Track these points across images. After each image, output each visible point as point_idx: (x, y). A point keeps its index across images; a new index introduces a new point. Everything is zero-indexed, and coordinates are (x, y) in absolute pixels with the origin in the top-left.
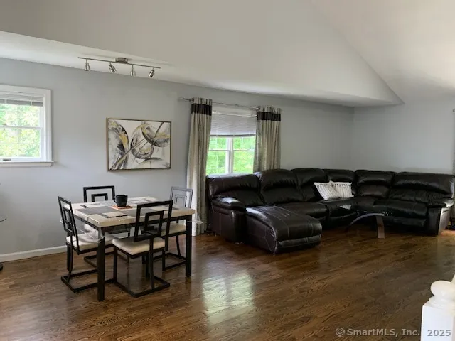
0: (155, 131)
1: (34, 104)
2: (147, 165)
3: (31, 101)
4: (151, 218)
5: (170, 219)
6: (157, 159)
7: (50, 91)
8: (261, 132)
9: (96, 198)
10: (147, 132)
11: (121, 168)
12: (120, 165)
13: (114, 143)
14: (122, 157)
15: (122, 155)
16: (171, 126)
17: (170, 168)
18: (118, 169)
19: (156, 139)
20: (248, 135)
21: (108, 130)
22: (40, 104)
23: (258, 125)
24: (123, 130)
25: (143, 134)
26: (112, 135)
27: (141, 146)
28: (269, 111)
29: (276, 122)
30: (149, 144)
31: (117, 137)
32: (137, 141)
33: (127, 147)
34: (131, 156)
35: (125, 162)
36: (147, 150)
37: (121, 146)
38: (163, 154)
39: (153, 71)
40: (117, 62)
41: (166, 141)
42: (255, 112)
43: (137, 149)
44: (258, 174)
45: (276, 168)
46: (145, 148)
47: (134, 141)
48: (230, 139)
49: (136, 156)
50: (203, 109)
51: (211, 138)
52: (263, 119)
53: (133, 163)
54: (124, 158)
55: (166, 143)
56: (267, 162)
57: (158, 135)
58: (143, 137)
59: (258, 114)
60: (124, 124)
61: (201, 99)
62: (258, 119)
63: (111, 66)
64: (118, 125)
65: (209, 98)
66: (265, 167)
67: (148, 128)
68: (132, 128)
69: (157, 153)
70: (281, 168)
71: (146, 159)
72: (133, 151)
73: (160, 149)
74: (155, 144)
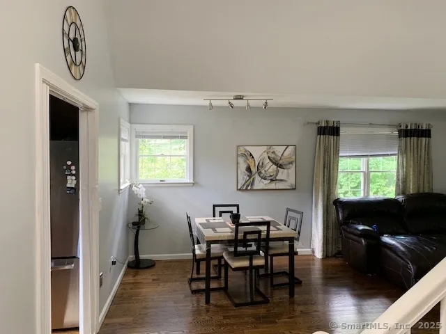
0: (280, 154)
1: (182, 137)
2: (273, 186)
3: (180, 135)
4: (249, 237)
5: (268, 239)
6: (282, 180)
7: (192, 127)
8: (403, 151)
9: (223, 214)
10: (272, 156)
11: (249, 188)
12: (248, 186)
13: (243, 167)
14: (250, 179)
15: (250, 177)
16: (295, 149)
17: (295, 189)
18: (246, 189)
19: (281, 162)
20: (388, 155)
21: (238, 155)
22: (185, 137)
23: (400, 143)
24: (251, 155)
25: (269, 157)
26: (241, 160)
27: (266, 169)
28: (413, 128)
29: (424, 139)
30: (275, 167)
31: (245, 161)
32: (263, 164)
33: (254, 170)
34: (257, 178)
35: (252, 184)
36: (271, 172)
37: (249, 169)
38: (288, 175)
39: (266, 103)
40: (235, 99)
41: (291, 163)
42: (396, 129)
43: (263, 172)
44: (401, 198)
45: (426, 191)
46: (270, 170)
47: (261, 164)
48: (365, 159)
49: (262, 178)
50: (330, 131)
51: (340, 159)
52: (406, 136)
53: (259, 184)
54: (251, 180)
55: (291, 165)
56: (414, 184)
57: (283, 158)
58: (268, 161)
59: (400, 131)
60: (251, 149)
61: (327, 122)
62: (400, 136)
63: (229, 103)
64: (246, 151)
65: (336, 120)
66: (412, 190)
67: (273, 152)
68: (258, 153)
69: (282, 174)
70: (435, 192)
71: (272, 180)
72: (259, 173)
73: (285, 171)
74: (280, 166)
